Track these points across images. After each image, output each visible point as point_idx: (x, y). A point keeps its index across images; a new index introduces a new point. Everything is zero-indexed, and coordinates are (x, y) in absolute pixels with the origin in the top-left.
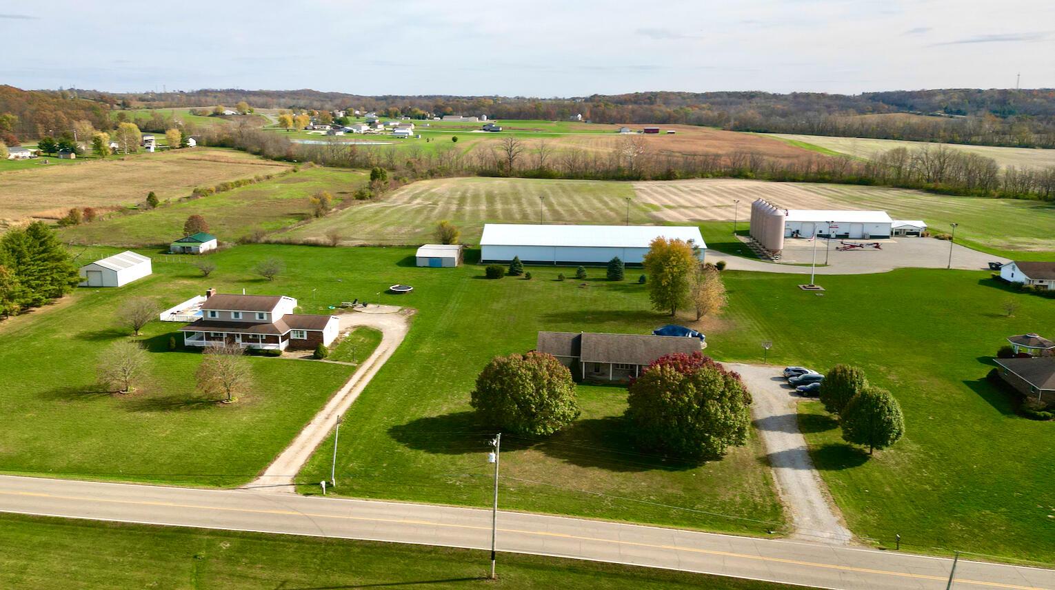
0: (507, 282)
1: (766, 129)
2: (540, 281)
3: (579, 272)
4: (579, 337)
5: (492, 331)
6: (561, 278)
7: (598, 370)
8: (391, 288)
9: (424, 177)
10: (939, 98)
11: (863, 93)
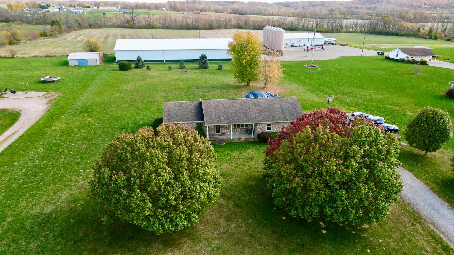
0: (134, 73)
1: (243, 13)
2: (156, 71)
3: (181, 65)
4: (200, 104)
5: (123, 105)
6: (170, 69)
7: (218, 131)
8: (42, 79)
9: (86, 28)
10: (301, 4)
11: (273, 3)
